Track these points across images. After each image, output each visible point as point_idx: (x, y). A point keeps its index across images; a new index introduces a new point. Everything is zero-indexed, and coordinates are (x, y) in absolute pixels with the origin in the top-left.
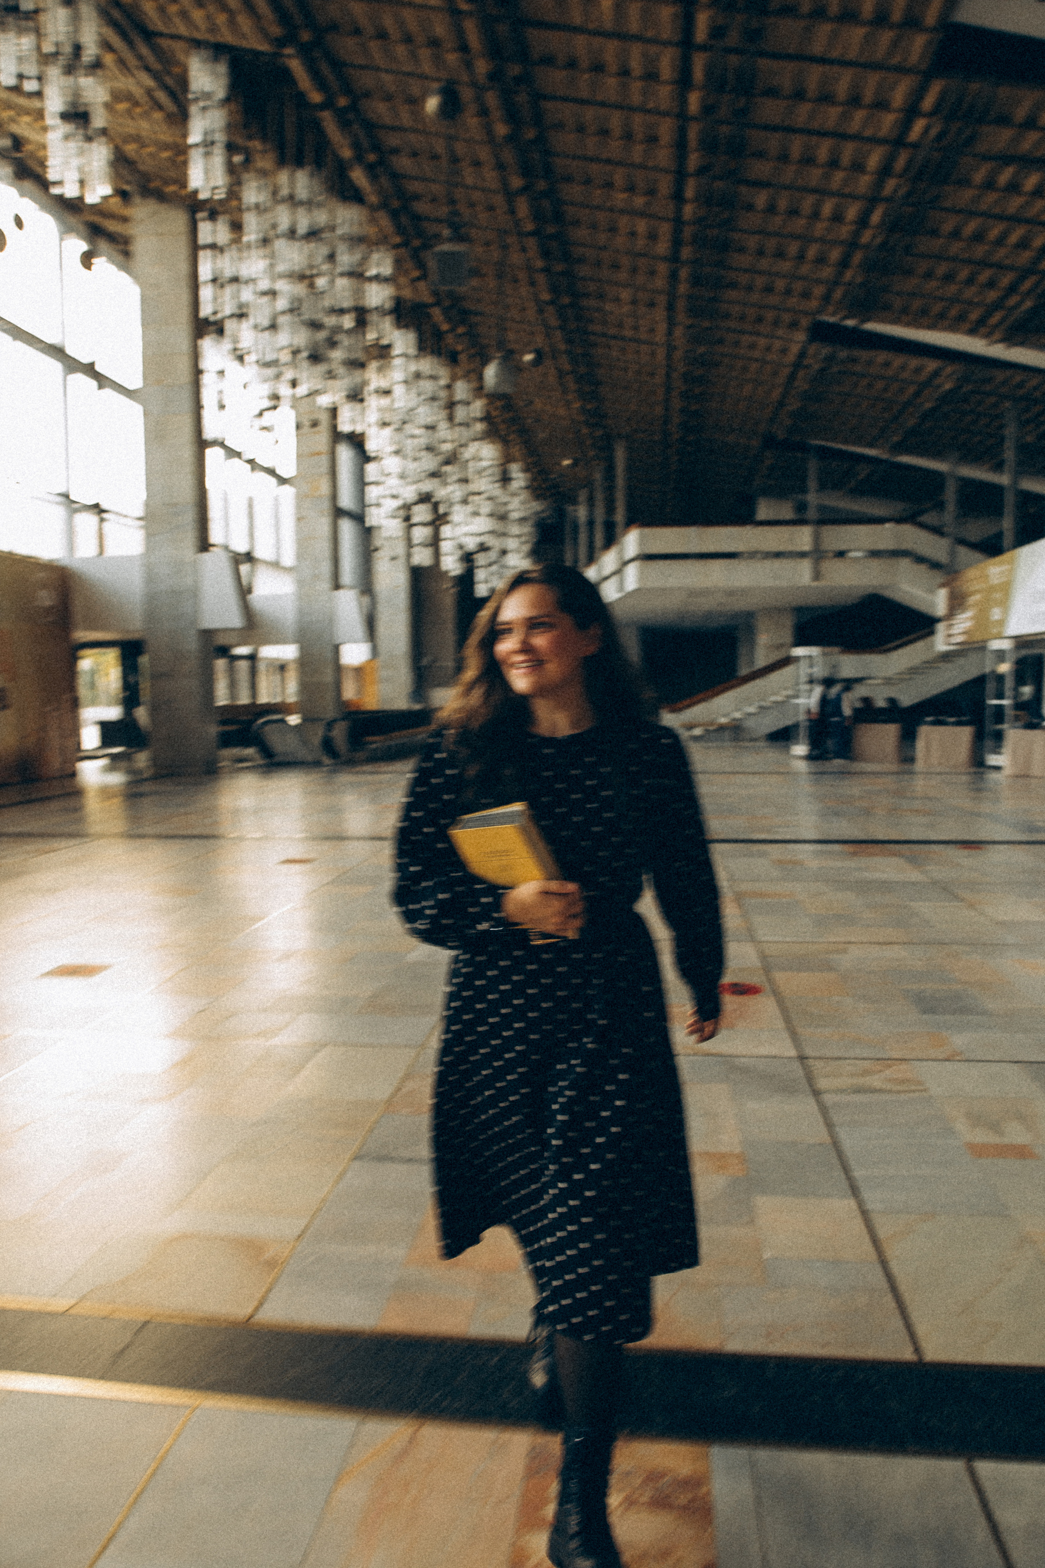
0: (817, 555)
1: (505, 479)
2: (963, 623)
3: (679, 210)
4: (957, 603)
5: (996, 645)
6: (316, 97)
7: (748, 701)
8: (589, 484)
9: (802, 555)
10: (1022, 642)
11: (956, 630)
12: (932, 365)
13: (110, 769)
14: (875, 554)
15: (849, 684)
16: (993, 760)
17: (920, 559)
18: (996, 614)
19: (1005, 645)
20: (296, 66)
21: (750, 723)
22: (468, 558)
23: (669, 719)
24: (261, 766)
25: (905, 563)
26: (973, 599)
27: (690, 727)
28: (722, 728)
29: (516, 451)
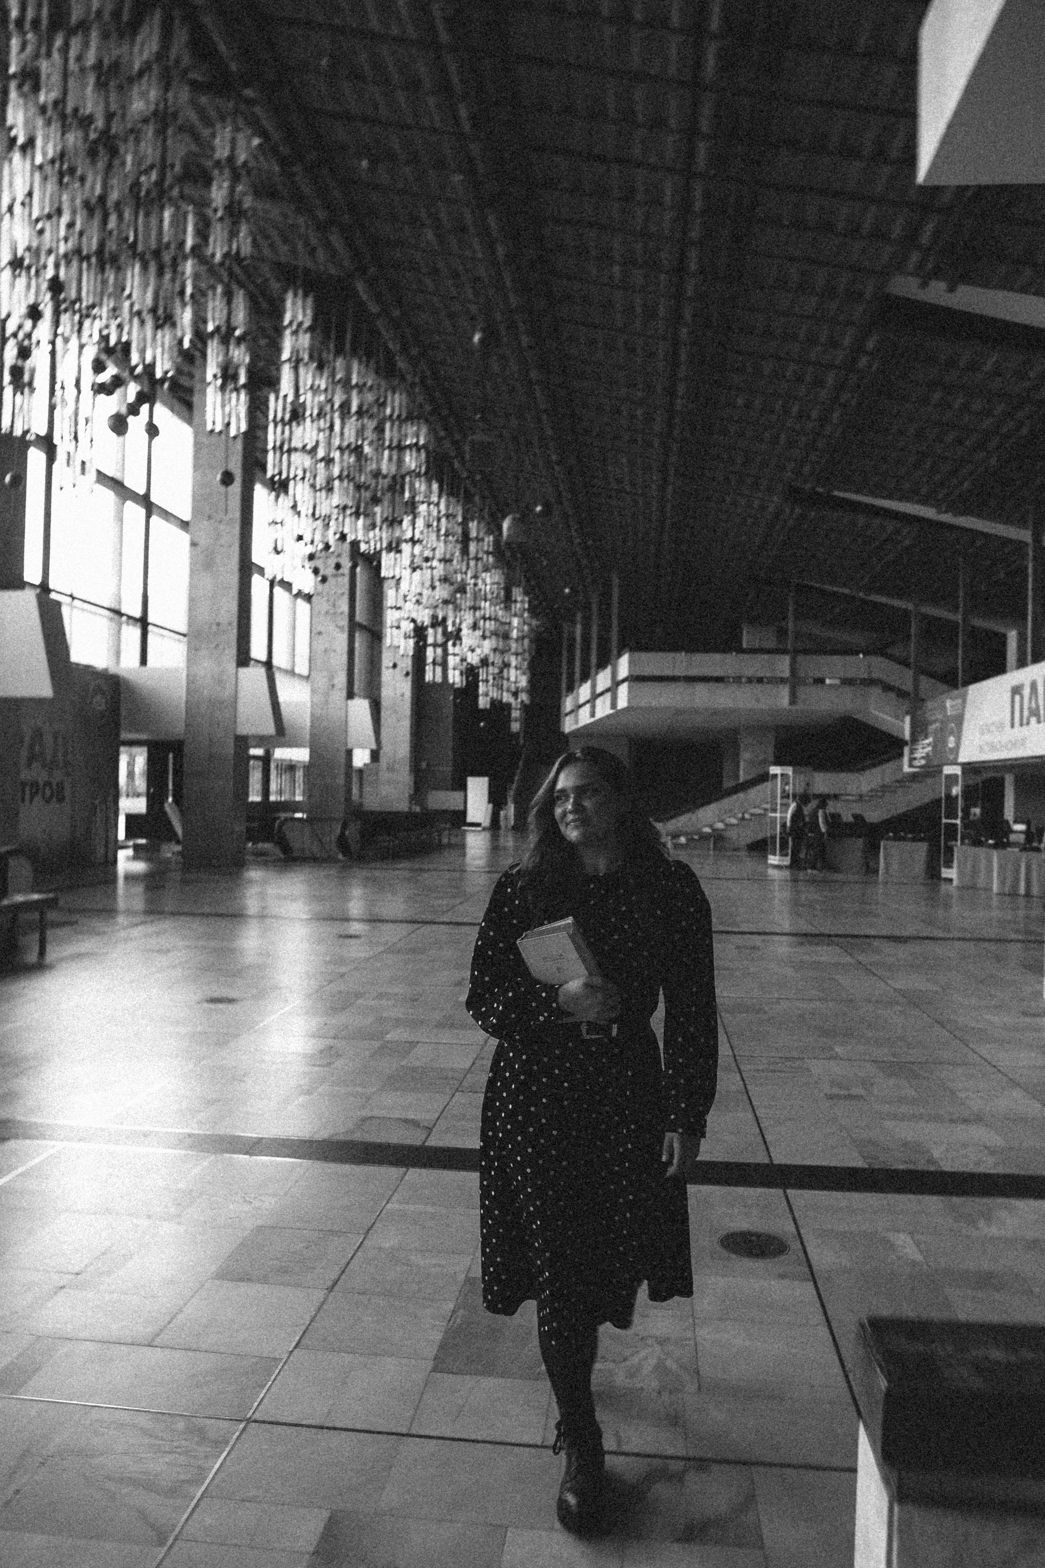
0: (795, 682)
1: (508, 600)
2: (924, 748)
3: (672, 404)
4: (919, 729)
5: (948, 770)
6: (374, 309)
7: (730, 812)
8: (587, 607)
9: (782, 681)
10: (970, 768)
11: (918, 755)
12: (891, 526)
13: (136, 858)
14: (847, 682)
15: (823, 800)
16: (946, 873)
17: (888, 688)
18: (951, 742)
19: (957, 770)
20: (360, 286)
21: (732, 834)
22: (471, 673)
23: (659, 826)
24: (280, 860)
25: (876, 691)
26: (932, 728)
27: (675, 836)
28: (704, 837)
29: (519, 574)
